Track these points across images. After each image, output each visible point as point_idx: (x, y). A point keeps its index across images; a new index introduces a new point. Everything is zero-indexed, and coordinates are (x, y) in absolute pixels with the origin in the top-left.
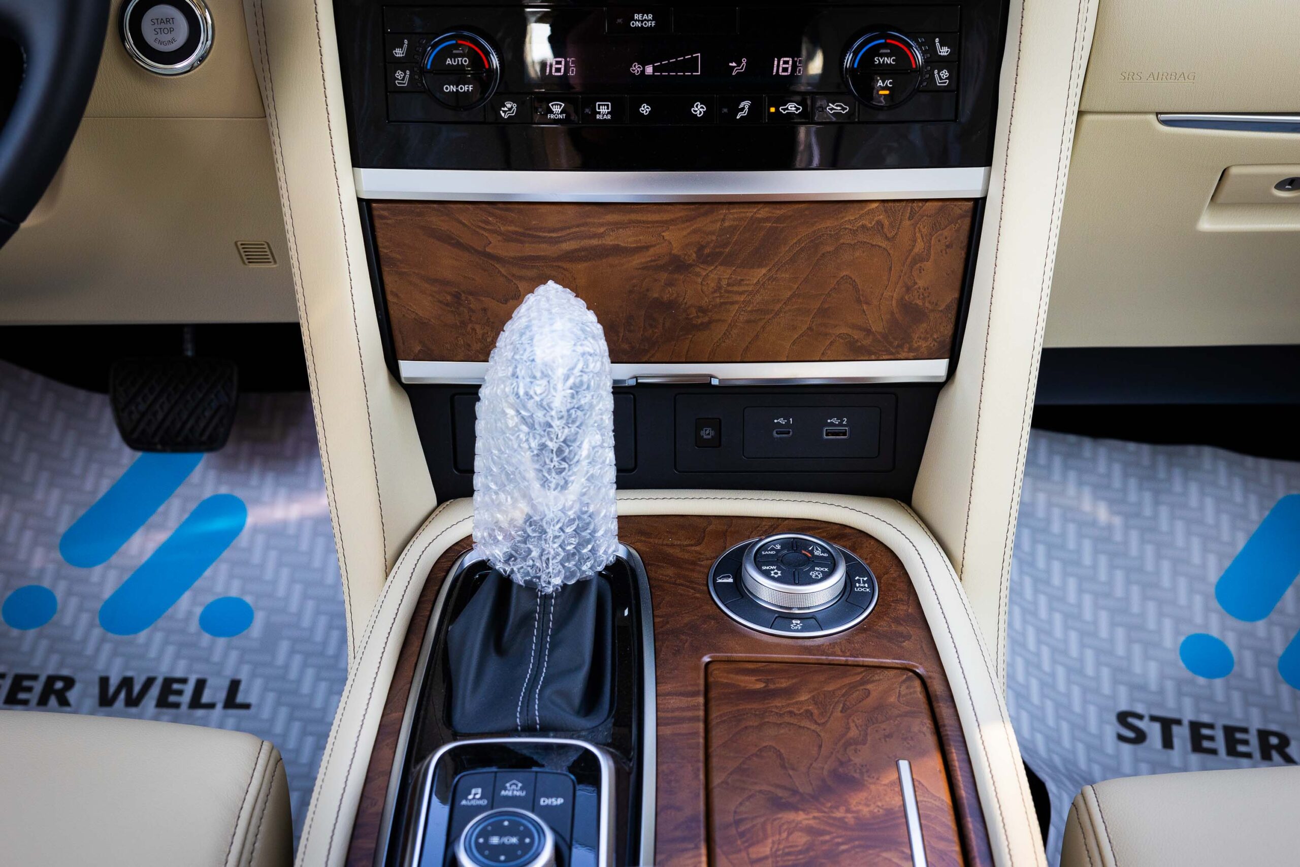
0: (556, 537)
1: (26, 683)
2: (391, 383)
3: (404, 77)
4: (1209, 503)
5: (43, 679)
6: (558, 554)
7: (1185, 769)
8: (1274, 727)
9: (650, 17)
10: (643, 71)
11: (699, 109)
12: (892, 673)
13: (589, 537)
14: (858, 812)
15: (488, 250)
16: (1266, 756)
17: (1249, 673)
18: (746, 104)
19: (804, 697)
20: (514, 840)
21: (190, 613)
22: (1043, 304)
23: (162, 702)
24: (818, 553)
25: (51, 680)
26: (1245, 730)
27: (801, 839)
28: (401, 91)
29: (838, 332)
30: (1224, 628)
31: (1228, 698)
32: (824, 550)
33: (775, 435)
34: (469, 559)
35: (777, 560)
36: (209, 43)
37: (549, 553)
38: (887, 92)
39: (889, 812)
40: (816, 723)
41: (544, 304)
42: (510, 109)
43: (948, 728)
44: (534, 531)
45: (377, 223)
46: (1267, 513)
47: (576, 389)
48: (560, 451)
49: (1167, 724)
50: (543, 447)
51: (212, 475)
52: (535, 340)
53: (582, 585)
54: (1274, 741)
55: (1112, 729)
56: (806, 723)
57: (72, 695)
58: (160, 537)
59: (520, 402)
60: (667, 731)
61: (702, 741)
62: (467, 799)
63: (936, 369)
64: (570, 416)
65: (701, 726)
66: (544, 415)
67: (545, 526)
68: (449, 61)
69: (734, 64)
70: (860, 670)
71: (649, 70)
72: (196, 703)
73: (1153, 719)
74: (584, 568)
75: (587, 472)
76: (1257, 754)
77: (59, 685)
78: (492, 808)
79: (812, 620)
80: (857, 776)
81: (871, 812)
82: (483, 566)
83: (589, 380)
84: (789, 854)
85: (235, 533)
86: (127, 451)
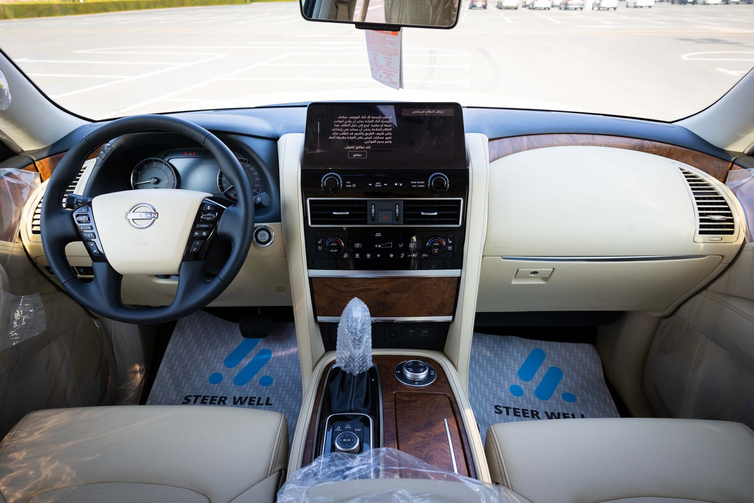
0: (357, 361)
1: (215, 398)
2: (315, 322)
3: (320, 248)
4: (515, 351)
5: (219, 397)
6: (358, 366)
7: (512, 421)
8: (534, 409)
9: (380, 234)
10: (378, 246)
11: (391, 256)
12: (441, 396)
13: (365, 361)
14: (434, 432)
15: (340, 289)
16: (533, 417)
17: (528, 395)
18: (403, 254)
19: (419, 402)
20: (349, 440)
21: (257, 380)
22: (475, 303)
23: (250, 404)
24: (421, 365)
25: (221, 397)
26: (527, 410)
27: (421, 440)
28: (320, 251)
29: (425, 309)
30: (520, 383)
31: (523, 402)
32: (423, 364)
33: (409, 334)
34: (334, 366)
35: (411, 367)
36: (273, 240)
37: (355, 365)
38: (437, 252)
39: (442, 432)
40: (423, 409)
41: (354, 303)
42: (346, 256)
43: (456, 410)
44: (352, 360)
45: (313, 283)
46: (530, 353)
47: (363, 324)
48: (359, 340)
49: (507, 409)
50: (355, 339)
51: (263, 343)
52: (353, 312)
53: (364, 373)
54: (535, 413)
55: (493, 410)
56: (421, 409)
57: (226, 402)
58: (250, 360)
59: (349, 328)
60: (385, 411)
61: (394, 414)
62: (336, 429)
63: (450, 318)
64: (361, 331)
65: (394, 410)
66: (355, 331)
67: (355, 358)
68: (332, 244)
69: (400, 245)
70: (433, 395)
71: (380, 246)
72: (258, 404)
73: (504, 407)
74: (364, 369)
75: (365, 345)
76: (531, 417)
77: (223, 399)
78: (343, 432)
79: (421, 382)
80: (434, 423)
81: (438, 432)
82: (338, 368)
83: (366, 322)
84: (418, 443)
85: (269, 358)
86: (242, 337)
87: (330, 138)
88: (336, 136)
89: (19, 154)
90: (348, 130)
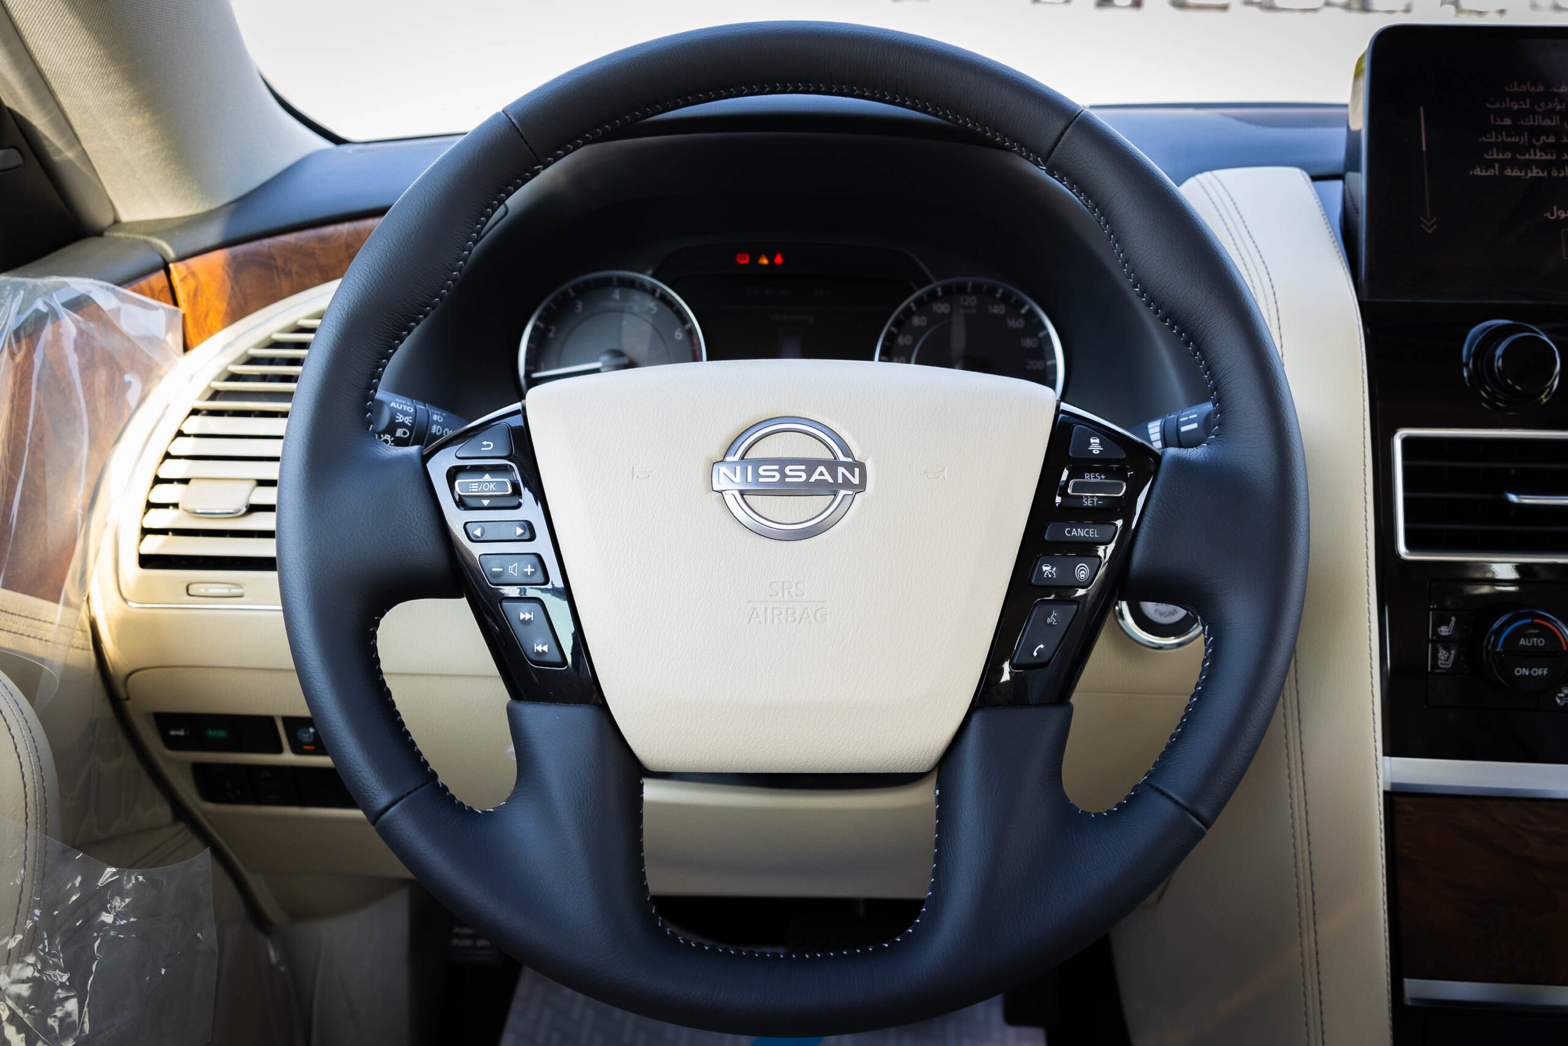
3: (1448, 658)
28: (1444, 672)
68: (1522, 642)
87: (1478, 172)
88: (1504, 164)
89: (106, 234)
90: (1552, 140)
